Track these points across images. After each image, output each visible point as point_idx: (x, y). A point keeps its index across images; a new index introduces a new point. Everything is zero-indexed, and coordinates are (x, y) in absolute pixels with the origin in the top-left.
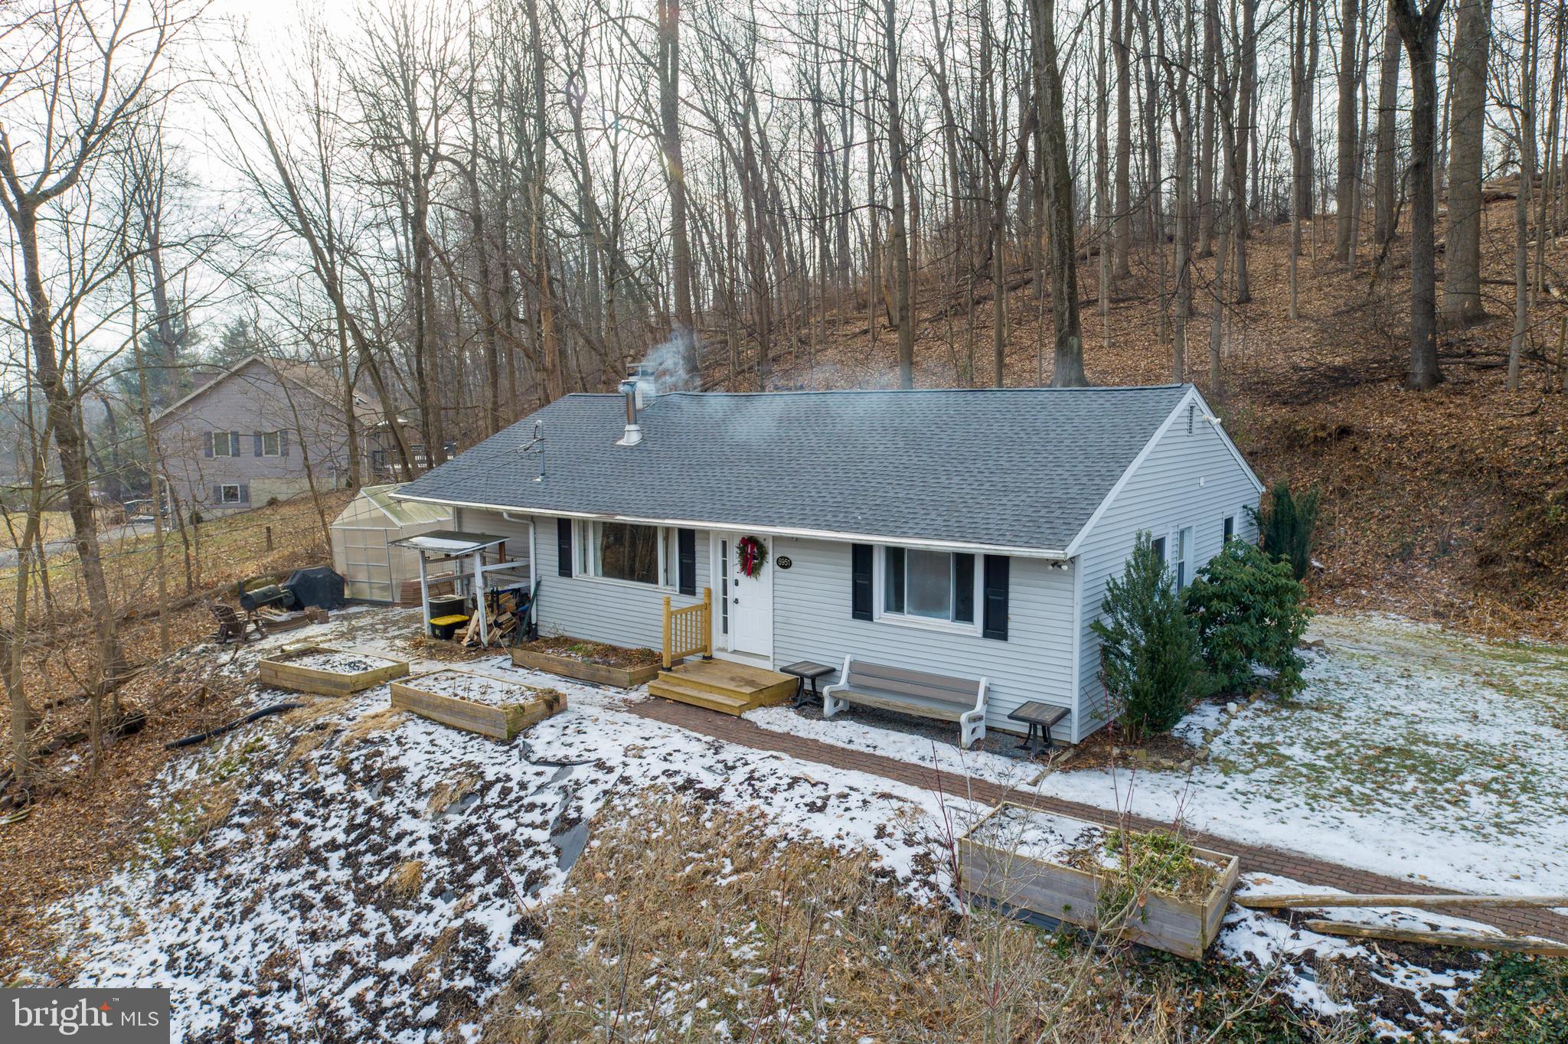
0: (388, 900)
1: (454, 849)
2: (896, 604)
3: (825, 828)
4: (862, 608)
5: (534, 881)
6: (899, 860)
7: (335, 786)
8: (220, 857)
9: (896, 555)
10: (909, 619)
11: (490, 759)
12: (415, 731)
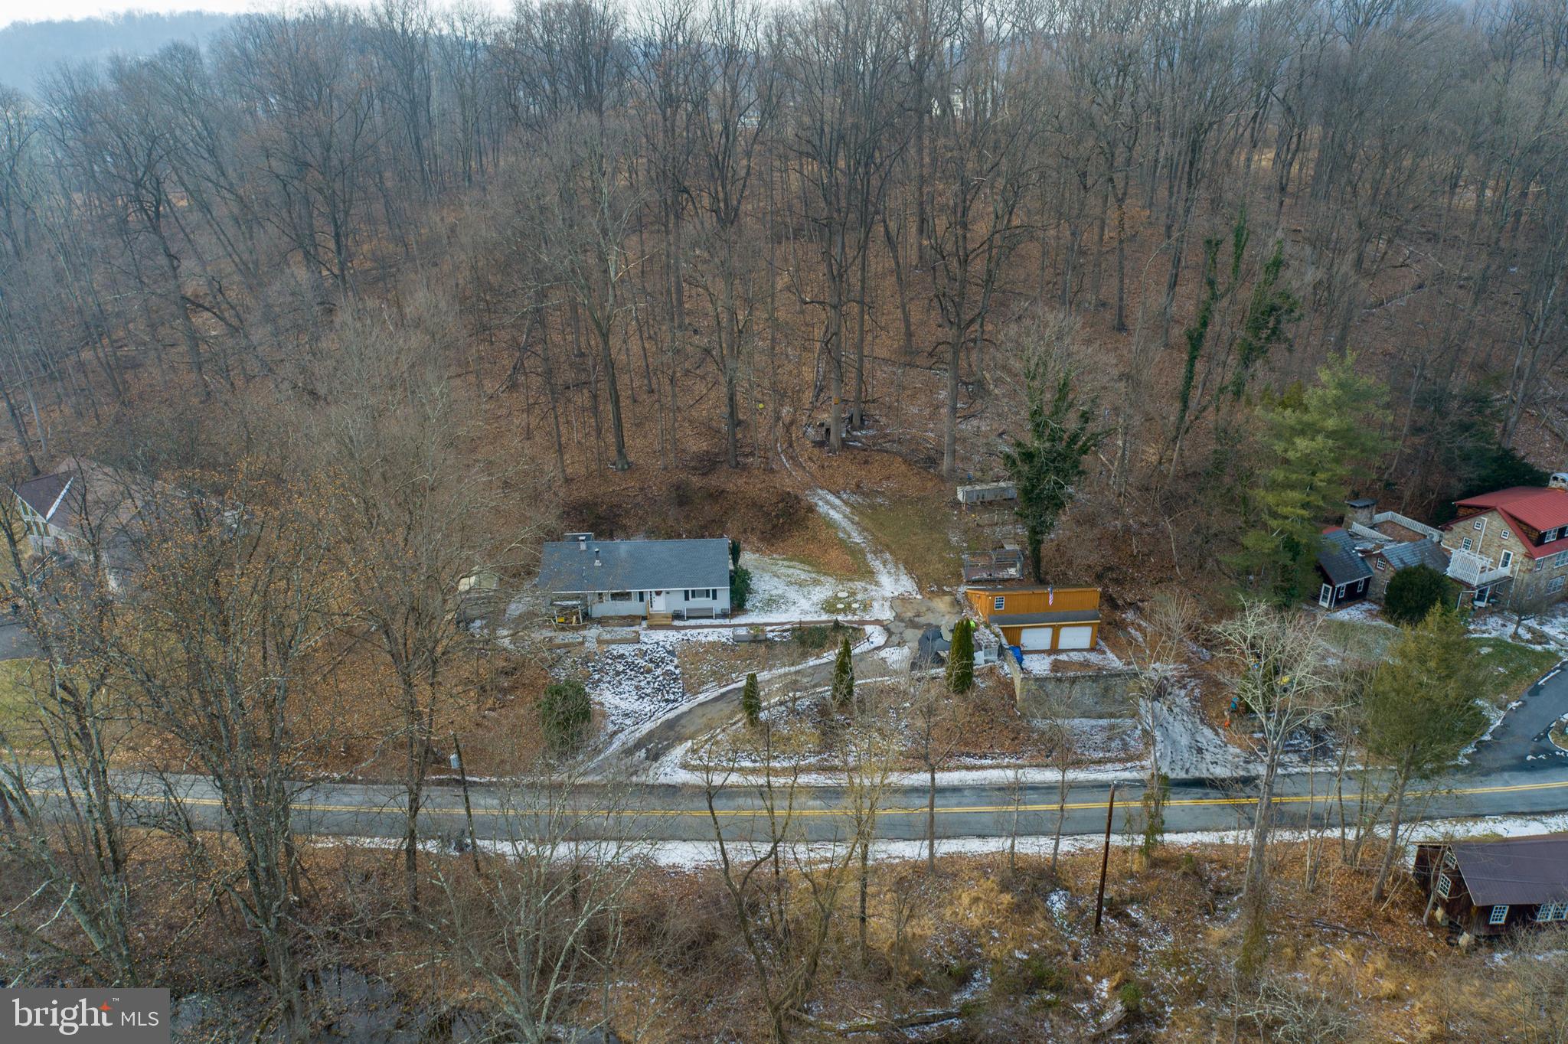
0: (649, 671)
1: (651, 661)
2: (693, 596)
3: (710, 639)
4: (687, 598)
5: (671, 661)
6: (724, 640)
7: (610, 661)
8: (600, 681)
9: (693, 592)
10: (697, 599)
11: (637, 646)
12: (613, 646)
